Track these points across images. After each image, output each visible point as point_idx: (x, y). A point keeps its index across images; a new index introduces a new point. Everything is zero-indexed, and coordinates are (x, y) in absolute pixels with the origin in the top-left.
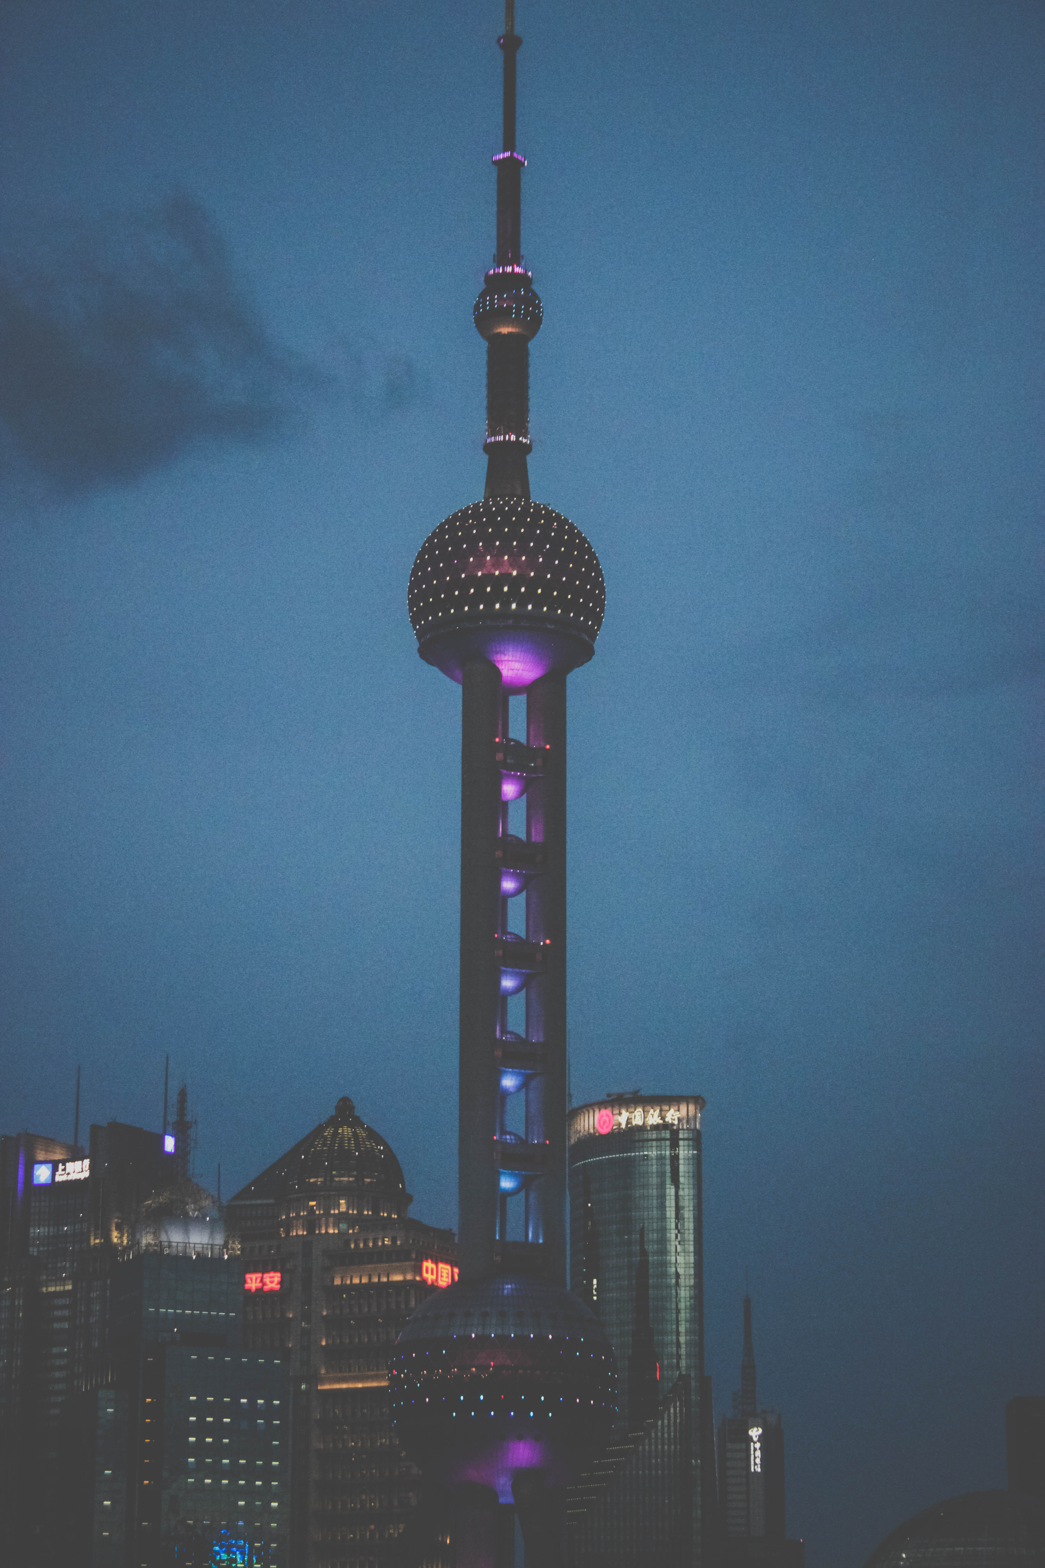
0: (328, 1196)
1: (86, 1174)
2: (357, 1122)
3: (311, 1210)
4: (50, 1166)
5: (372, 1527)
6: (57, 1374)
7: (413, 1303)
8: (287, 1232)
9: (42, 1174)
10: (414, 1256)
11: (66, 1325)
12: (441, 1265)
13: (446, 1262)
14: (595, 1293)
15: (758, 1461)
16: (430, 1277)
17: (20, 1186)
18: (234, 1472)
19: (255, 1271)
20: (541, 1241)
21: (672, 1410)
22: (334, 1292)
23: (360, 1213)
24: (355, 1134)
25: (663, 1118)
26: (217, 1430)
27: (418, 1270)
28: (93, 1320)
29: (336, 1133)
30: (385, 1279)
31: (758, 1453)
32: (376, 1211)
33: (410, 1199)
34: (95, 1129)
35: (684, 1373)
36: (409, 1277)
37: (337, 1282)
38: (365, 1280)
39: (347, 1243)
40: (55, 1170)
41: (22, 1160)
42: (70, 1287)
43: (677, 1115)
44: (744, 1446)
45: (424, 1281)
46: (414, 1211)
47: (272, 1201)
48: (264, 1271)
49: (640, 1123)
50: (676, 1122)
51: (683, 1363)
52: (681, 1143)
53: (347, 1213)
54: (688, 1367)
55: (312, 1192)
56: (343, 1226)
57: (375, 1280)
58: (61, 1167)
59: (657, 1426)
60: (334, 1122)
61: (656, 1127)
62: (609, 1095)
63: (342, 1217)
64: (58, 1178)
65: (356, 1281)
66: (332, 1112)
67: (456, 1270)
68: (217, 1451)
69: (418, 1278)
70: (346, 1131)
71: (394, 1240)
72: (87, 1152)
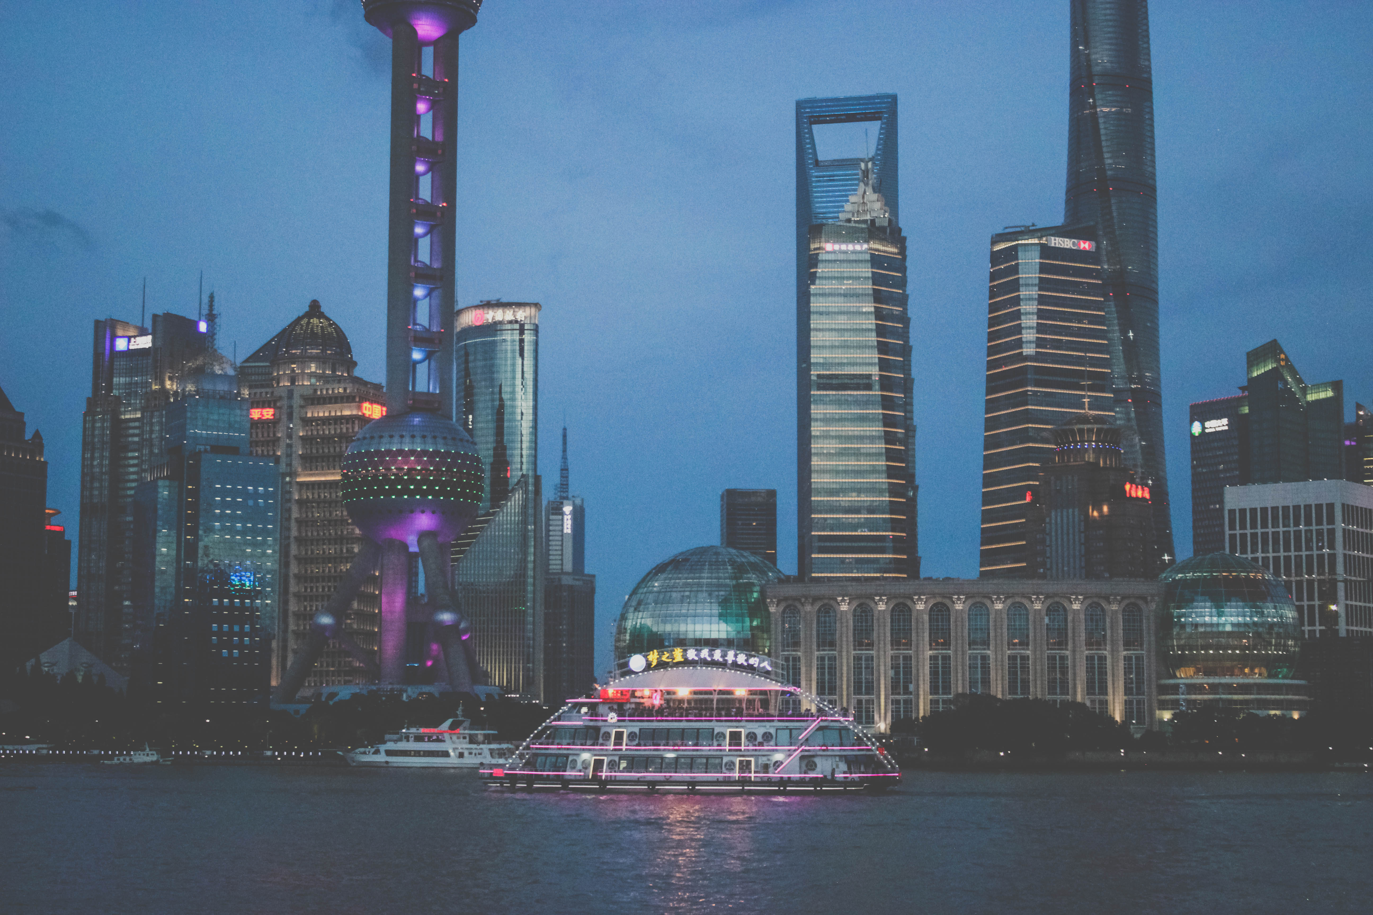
0: (304, 360)
1: (150, 345)
2: (322, 315)
3: (293, 370)
4: (126, 339)
5: (330, 565)
6: (132, 470)
7: (356, 429)
8: (278, 383)
9: (121, 344)
10: (357, 400)
11: (136, 439)
12: (375, 406)
13: (378, 403)
14: (470, 423)
15: (569, 526)
16: (367, 413)
17: (107, 352)
18: (244, 532)
19: (257, 408)
20: (438, 392)
21: (517, 496)
22: (307, 422)
23: (324, 372)
24: (322, 323)
25: (515, 316)
26: (234, 505)
27: (360, 408)
28: (154, 436)
29: (309, 323)
30: (339, 414)
31: (570, 522)
32: (334, 371)
33: (355, 364)
34: (155, 317)
35: (524, 473)
36: (355, 412)
37: (309, 415)
38: (327, 414)
39: (315, 391)
40: (129, 341)
41: (108, 336)
42: (139, 415)
43: (524, 314)
44: (560, 517)
45: (364, 414)
46: (357, 372)
47: (268, 364)
48: (263, 407)
49: (501, 319)
50: (523, 319)
51: (524, 467)
52: (526, 332)
53: (315, 372)
54: (528, 470)
55: (293, 359)
56: (313, 380)
57: (333, 414)
58: (133, 340)
59: (507, 506)
60: (308, 316)
61: (510, 322)
62: (481, 302)
63: (312, 375)
64: (131, 347)
65: (321, 414)
66: (307, 309)
67: (384, 409)
68: (233, 518)
69: (360, 414)
70: (315, 321)
71: (345, 389)
72: (150, 331)
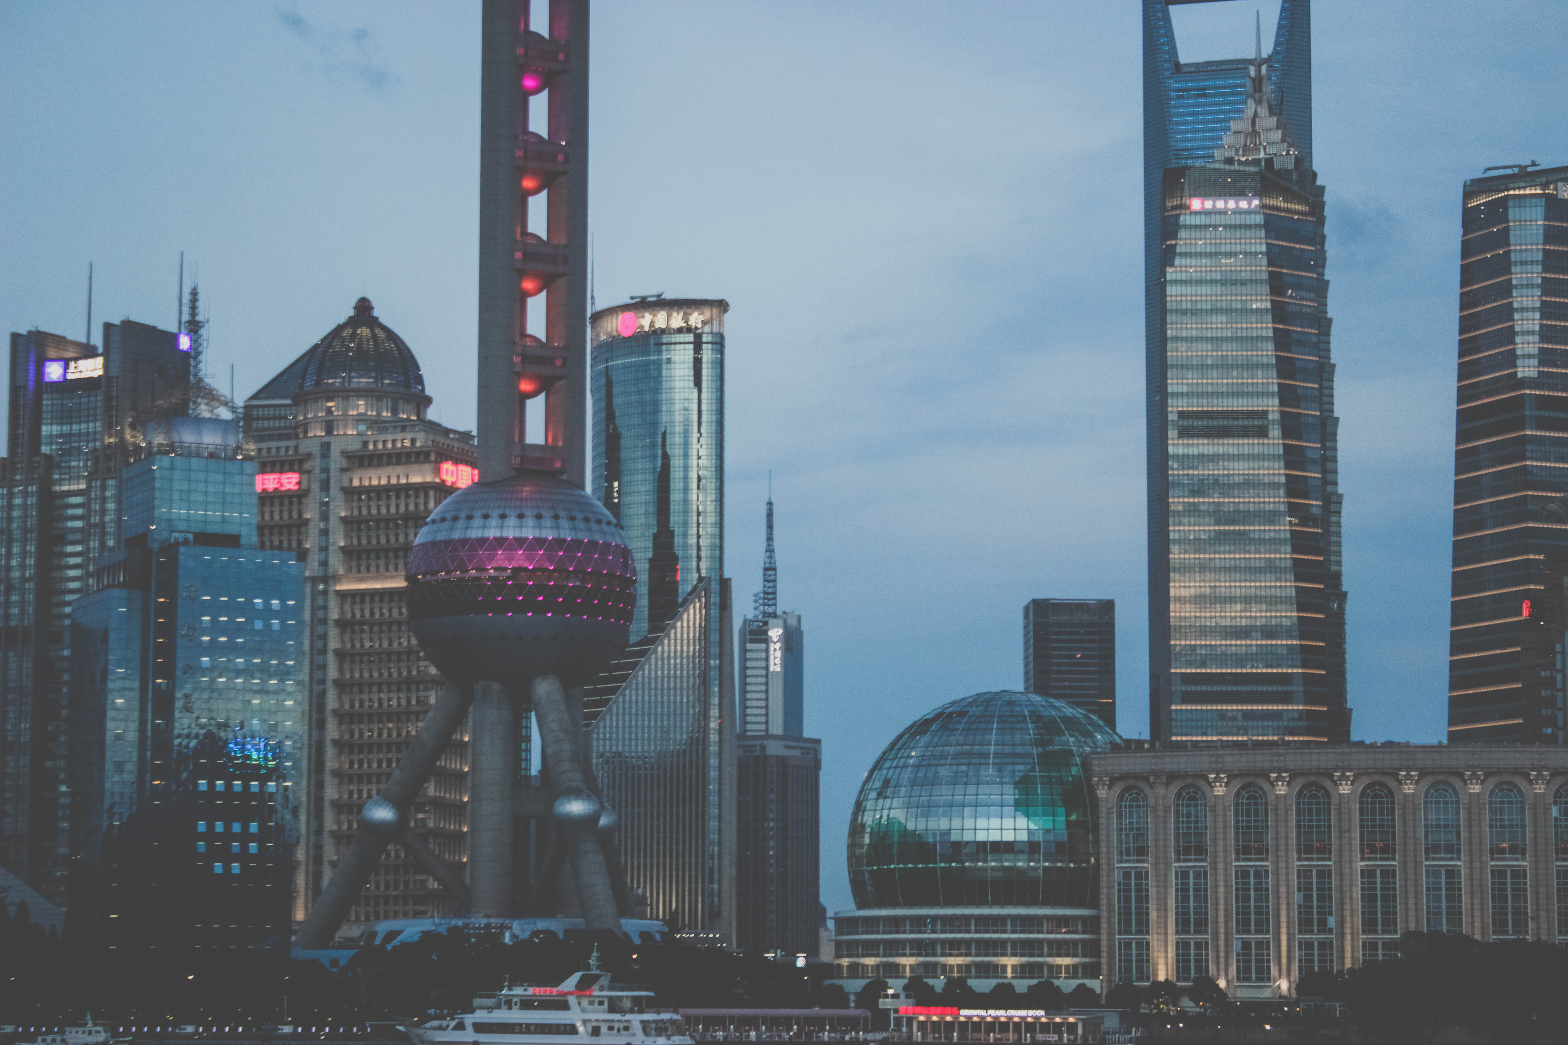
0: (346, 394)
1: (100, 372)
2: (374, 323)
3: (329, 411)
4: (62, 363)
5: (390, 725)
6: (72, 573)
7: (431, 504)
8: (306, 432)
9: (54, 372)
10: (433, 457)
11: (79, 524)
12: (461, 468)
13: (467, 463)
14: (615, 495)
15: (778, 661)
16: (449, 479)
17: (31, 385)
18: (248, 672)
19: (272, 471)
20: (562, 444)
21: (692, 611)
22: (352, 494)
23: (379, 415)
24: (374, 336)
25: (686, 322)
26: (233, 630)
27: (437, 471)
28: (107, 519)
29: (354, 335)
30: (403, 481)
31: (778, 654)
32: (395, 412)
33: (428, 401)
34: (108, 327)
35: (704, 575)
36: (429, 478)
37: (356, 483)
38: (384, 482)
39: (365, 443)
40: (66, 367)
41: (32, 357)
42: (83, 486)
43: (701, 318)
44: (763, 646)
45: (443, 481)
46: (432, 414)
47: (288, 402)
48: (282, 472)
51: (703, 565)
52: (704, 346)
53: (365, 414)
54: (709, 569)
55: (330, 393)
56: (362, 427)
57: (394, 481)
58: (72, 364)
59: (675, 628)
60: (352, 322)
61: (680, 331)
62: (632, 298)
63: (360, 419)
64: (70, 376)
65: (375, 482)
66: (351, 313)
67: (476, 472)
68: (231, 650)
69: (437, 480)
70: (364, 331)
71: (413, 441)
72: (100, 350)
